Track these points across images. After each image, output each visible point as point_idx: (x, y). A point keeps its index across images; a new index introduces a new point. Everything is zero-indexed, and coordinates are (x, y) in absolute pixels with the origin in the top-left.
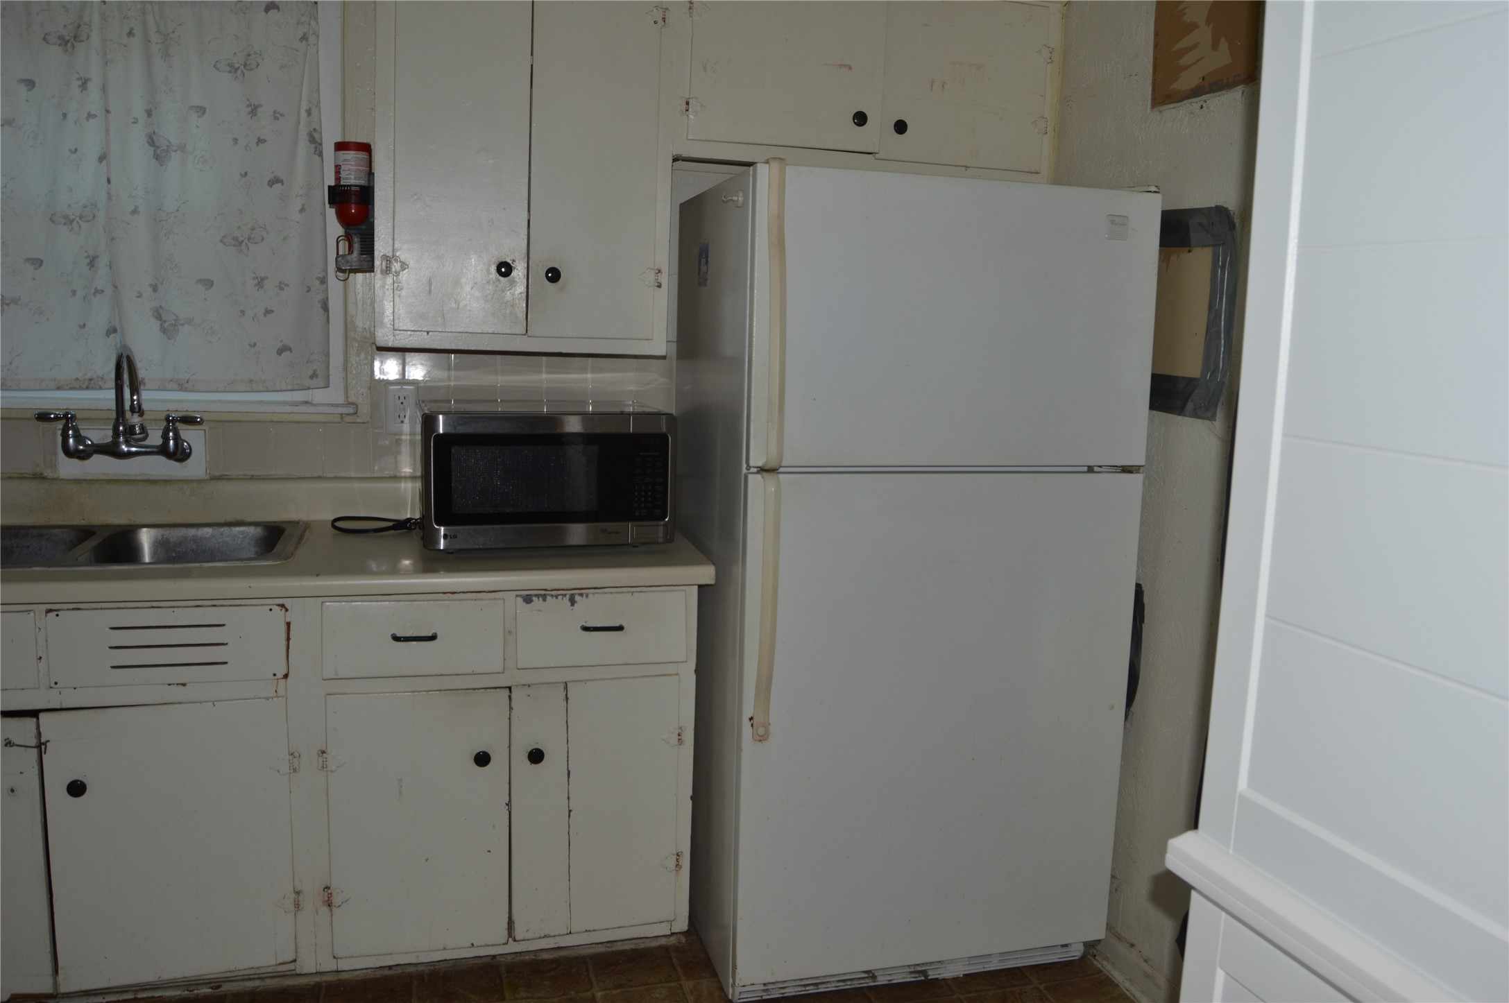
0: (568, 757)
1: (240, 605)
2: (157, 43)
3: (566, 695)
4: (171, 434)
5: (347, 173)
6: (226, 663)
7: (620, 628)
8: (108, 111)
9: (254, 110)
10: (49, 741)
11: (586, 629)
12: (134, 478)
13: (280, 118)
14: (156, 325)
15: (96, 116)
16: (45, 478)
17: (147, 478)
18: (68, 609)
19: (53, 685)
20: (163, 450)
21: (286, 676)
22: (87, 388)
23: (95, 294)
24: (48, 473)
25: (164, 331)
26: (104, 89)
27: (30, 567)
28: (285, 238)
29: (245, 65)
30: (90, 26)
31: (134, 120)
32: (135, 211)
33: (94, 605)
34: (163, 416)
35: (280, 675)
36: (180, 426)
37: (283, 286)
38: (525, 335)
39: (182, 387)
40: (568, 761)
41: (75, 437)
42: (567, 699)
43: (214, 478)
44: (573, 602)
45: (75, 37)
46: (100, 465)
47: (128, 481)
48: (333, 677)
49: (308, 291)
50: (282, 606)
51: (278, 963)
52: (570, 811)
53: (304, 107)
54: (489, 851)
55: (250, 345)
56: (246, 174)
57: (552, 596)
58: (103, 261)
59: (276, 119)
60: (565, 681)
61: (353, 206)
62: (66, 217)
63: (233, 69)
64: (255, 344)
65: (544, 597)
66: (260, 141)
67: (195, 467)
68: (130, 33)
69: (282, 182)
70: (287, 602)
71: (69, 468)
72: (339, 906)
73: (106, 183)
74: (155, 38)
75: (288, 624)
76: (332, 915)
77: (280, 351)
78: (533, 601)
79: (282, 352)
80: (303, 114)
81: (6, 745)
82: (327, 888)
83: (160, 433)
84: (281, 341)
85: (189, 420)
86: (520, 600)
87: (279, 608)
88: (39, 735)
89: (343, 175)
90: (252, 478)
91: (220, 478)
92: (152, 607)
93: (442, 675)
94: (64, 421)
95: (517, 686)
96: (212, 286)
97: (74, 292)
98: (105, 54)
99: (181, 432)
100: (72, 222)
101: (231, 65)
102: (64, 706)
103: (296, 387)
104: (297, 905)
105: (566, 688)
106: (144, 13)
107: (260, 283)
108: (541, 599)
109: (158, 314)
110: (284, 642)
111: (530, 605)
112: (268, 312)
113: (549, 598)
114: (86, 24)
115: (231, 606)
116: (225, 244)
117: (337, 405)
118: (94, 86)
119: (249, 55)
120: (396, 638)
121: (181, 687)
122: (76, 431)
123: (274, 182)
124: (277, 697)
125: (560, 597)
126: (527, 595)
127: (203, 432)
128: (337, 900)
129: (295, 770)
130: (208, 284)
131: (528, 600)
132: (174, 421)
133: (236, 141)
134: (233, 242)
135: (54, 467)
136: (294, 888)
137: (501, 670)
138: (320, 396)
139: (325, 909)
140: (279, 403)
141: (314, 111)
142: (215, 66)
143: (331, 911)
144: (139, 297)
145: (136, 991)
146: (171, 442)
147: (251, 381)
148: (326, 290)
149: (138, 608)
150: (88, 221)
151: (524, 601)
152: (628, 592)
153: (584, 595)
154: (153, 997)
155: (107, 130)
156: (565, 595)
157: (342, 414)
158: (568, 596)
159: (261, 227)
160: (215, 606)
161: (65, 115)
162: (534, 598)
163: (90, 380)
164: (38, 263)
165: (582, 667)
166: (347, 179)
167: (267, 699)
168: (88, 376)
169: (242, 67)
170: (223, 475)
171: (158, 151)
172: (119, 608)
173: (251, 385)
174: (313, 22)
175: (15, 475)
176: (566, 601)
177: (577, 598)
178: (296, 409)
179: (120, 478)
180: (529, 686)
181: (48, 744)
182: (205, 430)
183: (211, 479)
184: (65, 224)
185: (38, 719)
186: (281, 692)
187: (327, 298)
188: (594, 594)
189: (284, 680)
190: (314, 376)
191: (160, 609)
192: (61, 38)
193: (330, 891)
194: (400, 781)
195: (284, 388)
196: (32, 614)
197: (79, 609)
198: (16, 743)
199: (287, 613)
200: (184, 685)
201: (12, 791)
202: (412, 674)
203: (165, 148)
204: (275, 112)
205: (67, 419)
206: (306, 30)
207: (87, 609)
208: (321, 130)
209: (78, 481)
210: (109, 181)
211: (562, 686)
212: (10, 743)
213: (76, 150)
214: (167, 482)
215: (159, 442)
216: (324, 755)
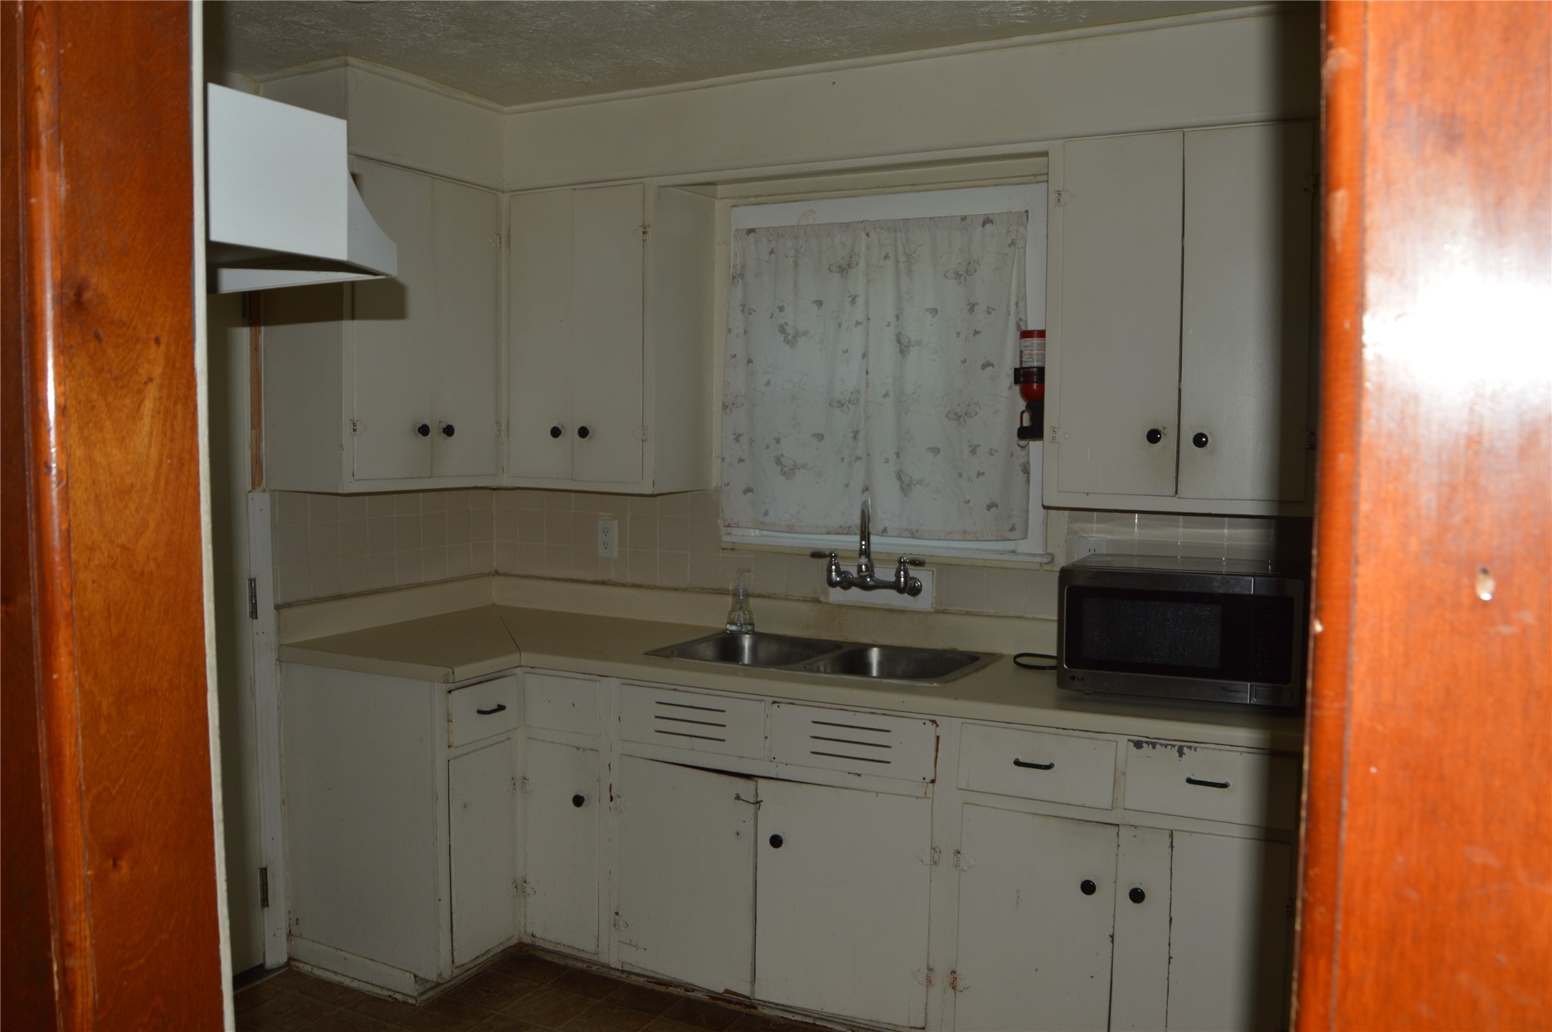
0: (1171, 904)
1: (903, 717)
2: (904, 262)
3: (1172, 842)
4: (902, 573)
5: (1027, 356)
6: (889, 763)
7: (1224, 786)
8: (868, 319)
9: (972, 307)
10: (762, 801)
11: (1190, 781)
12: (879, 607)
13: (992, 312)
14: (897, 484)
15: (861, 323)
16: (820, 602)
17: (889, 607)
18: (786, 703)
19: (772, 759)
20: (895, 586)
21: (933, 781)
22: (847, 534)
23: (856, 461)
24: (822, 599)
25: (902, 489)
26: (867, 302)
27: (768, 668)
28: (995, 412)
29: (967, 272)
30: (859, 256)
31: (887, 324)
32: (886, 395)
33: (803, 703)
34: (897, 558)
35: (928, 780)
36: (909, 567)
37: (993, 452)
38: (1174, 496)
39: (914, 534)
40: (1170, 908)
41: (836, 571)
42: (1172, 847)
43: (937, 612)
44: (1181, 753)
45: (849, 265)
46: (855, 595)
47: (874, 609)
48: (965, 788)
49: (1012, 456)
50: (934, 722)
51: (910, 1026)
52: (1170, 958)
53: (1013, 299)
54: (1092, 977)
55: (965, 502)
56: (965, 360)
57: (1162, 745)
58: (861, 435)
59: (989, 313)
60: (1171, 829)
61: (1035, 384)
62: (839, 402)
63: (958, 276)
64: (969, 501)
65: (1154, 745)
66: (976, 333)
67: (924, 601)
68: (886, 257)
69: (992, 365)
70: (938, 719)
71: (837, 595)
72: (961, 991)
73: (865, 374)
74: (902, 258)
75: (938, 738)
76: (956, 997)
77: (989, 508)
78: (1142, 747)
79: (990, 508)
80: (1013, 307)
81: (736, 798)
82: (954, 972)
83: (894, 571)
84: (990, 499)
85: (918, 563)
86: (1132, 744)
87: (931, 723)
88: (757, 795)
89: (1025, 358)
90: (967, 614)
91: (944, 612)
92: (842, 709)
93: (1056, 803)
94: (829, 559)
95: (1124, 825)
96: (939, 453)
97: (843, 459)
98: (868, 275)
99: (910, 571)
100: (843, 405)
101: (956, 273)
102: (779, 777)
103: (999, 538)
104: (929, 981)
105: (1171, 836)
106: (896, 240)
107: (974, 450)
108: (1151, 746)
109: (899, 476)
110: (933, 753)
111: (1140, 750)
112: (980, 474)
113: (1158, 746)
114: (855, 254)
115: (897, 716)
116: (949, 419)
117: (1034, 555)
118: (860, 301)
119: (969, 263)
120: (1017, 763)
121: (857, 777)
122: (837, 566)
123: (986, 365)
124: (926, 797)
125: (1169, 747)
126: (1138, 741)
127: (931, 572)
128: (960, 985)
129: (935, 863)
130: (936, 451)
131: (1138, 745)
132: (905, 562)
133: (958, 334)
134: (954, 417)
135: (827, 594)
136: (928, 965)
137: (1110, 808)
138: (1022, 546)
139: (950, 990)
140: (989, 551)
141: (1021, 304)
142: (944, 275)
143: (955, 993)
144: (886, 462)
145: (816, 1018)
146: (902, 579)
147: (965, 532)
148: (1028, 455)
149: (832, 708)
150: (854, 404)
151: (1135, 746)
152: (1238, 752)
153: (1193, 749)
154: (826, 1027)
155: (867, 334)
156: (1174, 746)
157: (1041, 563)
158: (1177, 747)
159: (975, 404)
160: (885, 714)
161: (840, 325)
162: (1144, 745)
163: (850, 527)
164: (820, 437)
165: (1185, 817)
166: (1027, 362)
167: (917, 798)
168: (848, 525)
169: (965, 274)
170: (945, 610)
171: (902, 346)
172: (819, 707)
173: (965, 535)
174: (1021, 229)
175: (801, 598)
176: (1175, 752)
177: (1185, 750)
178: (1001, 557)
179: (870, 606)
180: (1136, 827)
181: (761, 803)
182: (933, 572)
183: (935, 612)
184: (838, 407)
185: (757, 783)
186: (929, 794)
187: (1028, 462)
188: (1202, 748)
189: (932, 784)
190: (1012, 529)
191: (846, 712)
192: (840, 267)
193: (955, 976)
194: (1018, 892)
195: (990, 539)
196: (763, 702)
197: (793, 704)
198: (742, 798)
199: (938, 728)
200: (859, 775)
201: (738, 834)
202: (1031, 797)
203: (906, 344)
204: (988, 308)
205: (832, 557)
206: (1013, 237)
207: (799, 705)
208: (1027, 319)
209: (840, 606)
210: (867, 373)
211: (1168, 833)
212: (738, 797)
213: (847, 350)
214: (902, 612)
215: (893, 579)
216: (959, 855)
